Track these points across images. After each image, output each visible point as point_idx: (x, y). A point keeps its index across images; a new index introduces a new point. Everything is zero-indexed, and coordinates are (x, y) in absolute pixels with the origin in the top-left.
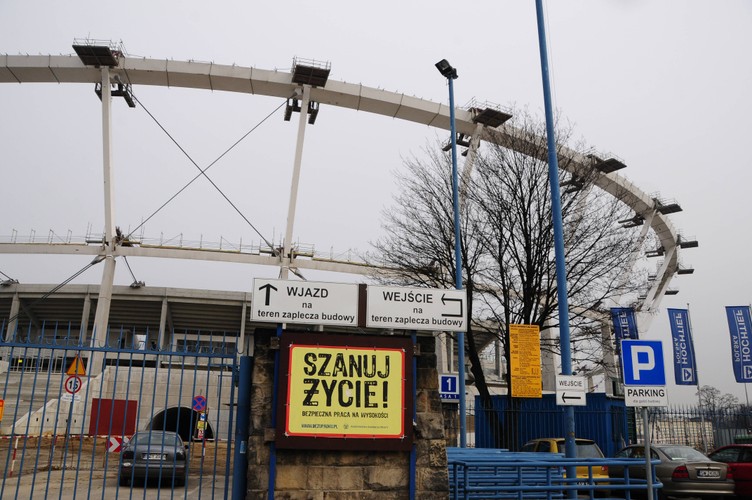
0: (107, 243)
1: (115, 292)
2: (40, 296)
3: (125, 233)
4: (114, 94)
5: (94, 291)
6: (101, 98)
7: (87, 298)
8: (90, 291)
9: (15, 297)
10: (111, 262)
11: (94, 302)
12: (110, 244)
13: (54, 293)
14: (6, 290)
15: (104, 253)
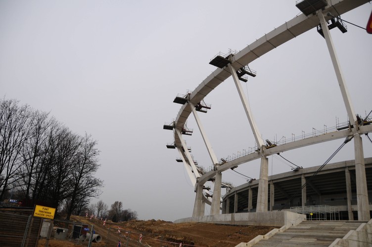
0: (352, 127)
1: (366, 163)
2: (312, 175)
3: (363, 117)
4: (331, 27)
5: (351, 165)
6: (323, 35)
7: (347, 170)
8: (348, 165)
9: (302, 177)
10: (358, 138)
11: (353, 173)
12: (354, 126)
13: (320, 171)
14: (297, 174)
15: (351, 134)
